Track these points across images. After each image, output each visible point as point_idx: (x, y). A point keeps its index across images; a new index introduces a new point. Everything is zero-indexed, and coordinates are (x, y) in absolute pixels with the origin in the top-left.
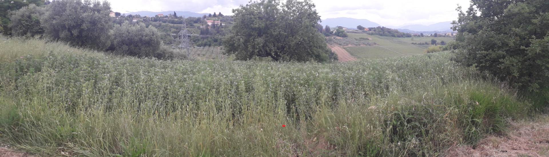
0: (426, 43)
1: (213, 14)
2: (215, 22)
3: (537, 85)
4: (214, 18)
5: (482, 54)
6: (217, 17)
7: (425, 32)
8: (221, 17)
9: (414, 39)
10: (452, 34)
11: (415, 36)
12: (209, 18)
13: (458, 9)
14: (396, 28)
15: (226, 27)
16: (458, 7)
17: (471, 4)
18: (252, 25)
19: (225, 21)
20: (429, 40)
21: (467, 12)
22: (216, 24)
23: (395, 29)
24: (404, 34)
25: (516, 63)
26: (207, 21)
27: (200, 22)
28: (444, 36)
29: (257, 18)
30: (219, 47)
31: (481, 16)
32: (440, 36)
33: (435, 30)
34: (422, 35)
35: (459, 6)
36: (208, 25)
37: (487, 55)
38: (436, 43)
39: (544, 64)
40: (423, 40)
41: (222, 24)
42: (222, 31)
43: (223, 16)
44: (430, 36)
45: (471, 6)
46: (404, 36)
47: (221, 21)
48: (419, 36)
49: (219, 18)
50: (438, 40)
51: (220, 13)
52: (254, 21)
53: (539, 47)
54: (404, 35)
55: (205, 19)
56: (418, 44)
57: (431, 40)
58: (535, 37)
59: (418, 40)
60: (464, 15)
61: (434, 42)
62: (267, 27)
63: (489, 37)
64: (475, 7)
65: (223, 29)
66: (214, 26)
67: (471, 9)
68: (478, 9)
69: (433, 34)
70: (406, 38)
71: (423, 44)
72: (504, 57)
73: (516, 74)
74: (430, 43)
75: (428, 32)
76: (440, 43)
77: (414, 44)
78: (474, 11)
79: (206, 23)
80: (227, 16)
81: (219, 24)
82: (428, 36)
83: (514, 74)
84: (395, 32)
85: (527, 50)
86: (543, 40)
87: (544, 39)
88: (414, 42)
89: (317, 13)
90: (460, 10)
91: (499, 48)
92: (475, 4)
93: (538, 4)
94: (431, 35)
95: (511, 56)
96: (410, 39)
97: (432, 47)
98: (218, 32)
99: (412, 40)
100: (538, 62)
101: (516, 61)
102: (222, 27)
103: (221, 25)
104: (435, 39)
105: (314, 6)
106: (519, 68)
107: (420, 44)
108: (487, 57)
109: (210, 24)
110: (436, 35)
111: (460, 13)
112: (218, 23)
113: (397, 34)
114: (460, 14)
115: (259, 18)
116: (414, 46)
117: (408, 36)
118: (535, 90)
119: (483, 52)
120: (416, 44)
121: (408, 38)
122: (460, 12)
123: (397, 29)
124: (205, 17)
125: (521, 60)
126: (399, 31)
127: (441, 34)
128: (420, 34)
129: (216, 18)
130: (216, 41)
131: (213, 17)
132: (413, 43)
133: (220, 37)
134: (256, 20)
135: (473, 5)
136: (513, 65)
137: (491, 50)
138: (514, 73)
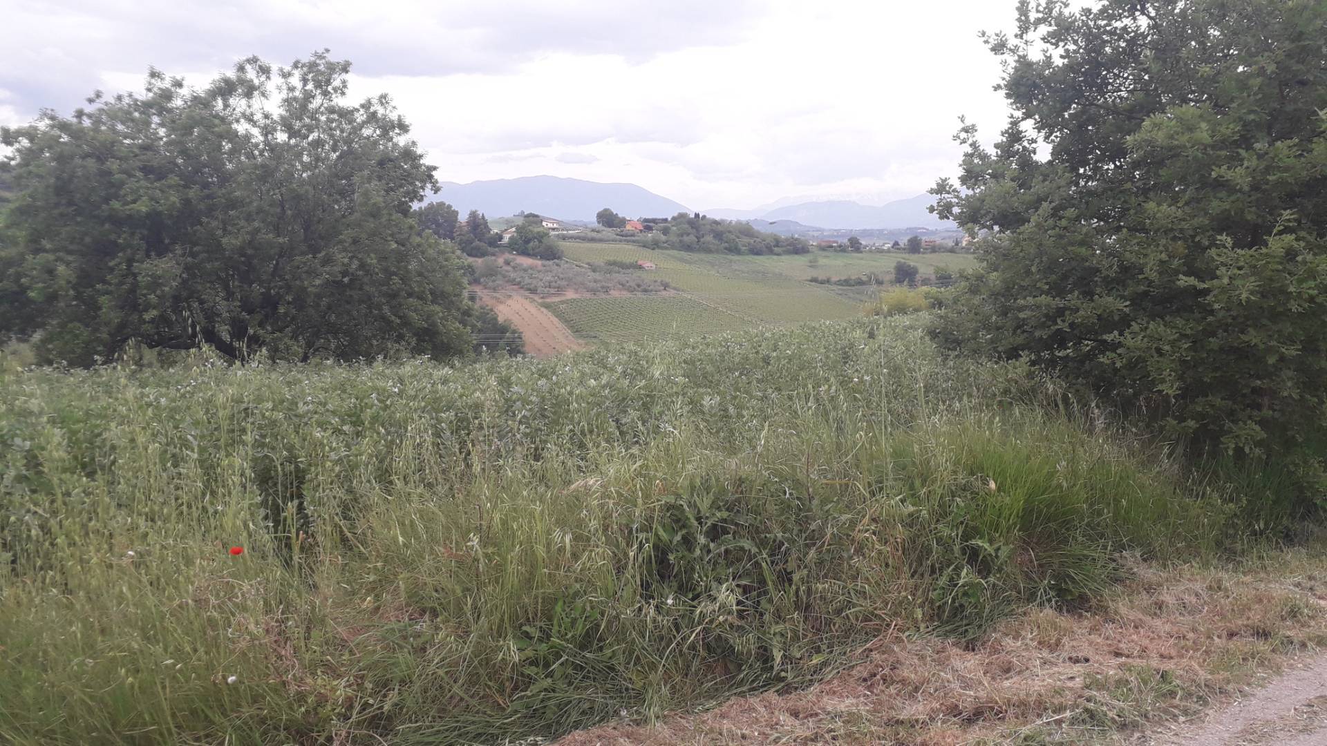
0: (873, 280)
3: (1257, 428)
5: (1039, 307)
7: (868, 233)
9: (822, 262)
11: (827, 248)
13: (963, 135)
14: (743, 219)
16: (962, 125)
17: (1012, 117)
18: (116, 204)
20: (887, 265)
21: (997, 146)
23: (739, 223)
24: (778, 242)
25: (1173, 343)
28: (952, 251)
29: (139, 174)
31: (1050, 163)
32: (935, 249)
33: (913, 226)
34: (854, 245)
35: (968, 123)
37: (1061, 312)
38: (918, 277)
39: (1273, 343)
40: (857, 266)
44: (888, 251)
45: (1015, 123)
48: (842, 249)
50: (924, 266)
52: (122, 183)
53: (1252, 279)
54: (777, 245)
56: (839, 283)
57: (895, 264)
58: (1229, 239)
59: (836, 266)
60: (984, 157)
61: (905, 275)
62: (188, 213)
63: (1072, 244)
64: (1028, 127)
67: (1014, 135)
68: (1043, 134)
69: (904, 241)
70: (783, 258)
71: (860, 283)
72: (1123, 323)
73: (1170, 389)
74: (893, 276)
75: (880, 233)
76: (933, 277)
77: (822, 283)
78: (1025, 144)
82: (880, 251)
83: (1160, 387)
84: (741, 232)
85: (1206, 292)
86: (1264, 250)
87: (1266, 245)
88: (822, 276)
89: (421, 156)
90: (970, 141)
91: (1111, 285)
92: (1028, 115)
93: (1251, 112)
94: (896, 244)
95: (1152, 317)
96: (800, 260)
97: (898, 293)
99: (813, 265)
100: (1253, 337)
101: (1171, 335)
104: (912, 260)
105: (404, 128)
106: (1183, 362)
107: (846, 282)
108: (1059, 321)
110: (915, 246)
111: (970, 150)
113: (746, 240)
114: (972, 155)
115: (147, 170)
116: (820, 291)
117: (796, 247)
118: (1247, 450)
119: (1043, 299)
120: (828, 281)
121: (797, 257)
122: (971, 145)
123: (748, 223)
125: (1189, 332)
126: (756, 228)
127: (938, 240)
128: (845, 241)
132: (814, 280)
134: (131, 184)
135: (1023, 119)
136: (1159, 351)
137: (1076, 293)
138: (1163, 381)
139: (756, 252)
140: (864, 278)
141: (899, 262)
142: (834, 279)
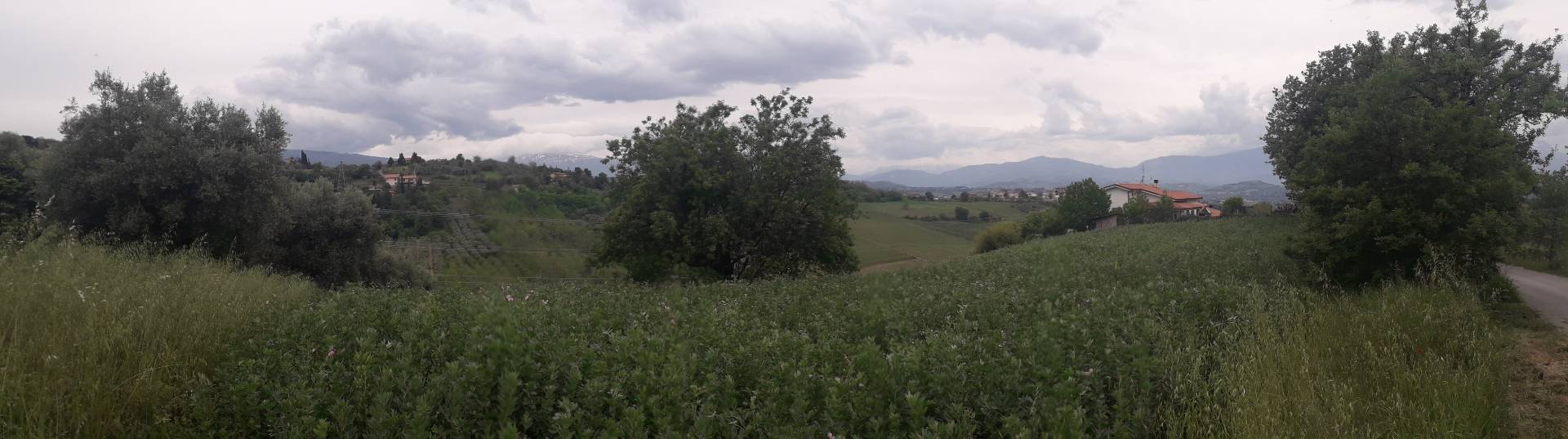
0: (943, 218)
1: (398, 158)
2: (404, 177)
4: (401, 168)
6: (408, 164)
7: (934, 189)
8: (416, 165)
9: (911, 206)
10: (1006, 195)
11: (913, 198)
12: (390, 169)
14: (860, 180)
15: (432, 188)
19: (429, 174)
20: (950, 210)
22: (406, 181)
23: (857, 183)
24: (883, 194)
26: (386, 176)
27: (369, 177)
28: (987, 200)
30: (418, 241)
32: (977, 199)
33: (962, 184)
34: (929, 196)
36: (388, 186)
38: (969, 216)
40: (933, 210)
41: (423, 182)
42: (426, 198)
43: (424, 160)
44: (950, 200)
46: (882, 199)
47: (418, 174)
48: (922, 199)
49: (413, 168)
50: (973, 210)
51: (415, 155)
54: (882, 196)
55: (380, 172)
56: (922, 219)
57: (954, 208)
59: (919, 209)
61: (961, 215)
65: (426, 194)
66: (401, 186)
69: (958, 194)
70: (888, 203)
71: (935, 219)
74: (954, 216)
75: (944, 189)
76: (978, 216)
77: (912, 219)
79: (383, 180)
80: (432, 161)
81: (414, 181)
82: (945, 200)
84: (860, 188)
88: (912, 215)
94: (954, 196)
96: (897, 205)
98: (414, 202)
99: (906, 208)
102: (424, 190)
103: (419, 183)
104: (965, 206)
107: (927, 219)
109: (392, 183)
110: (965, 197)
112: (412, 179)
113: (863, 193)
116: (912, 224)
120: (916, 218)
121: (895, 203)
124: (379, 166)
126: (869, 186)
127: (978, 194)
128: (923, 194)
129: (406, 167)
130: (409, 223)
131: (397, 165)
132: (907, 217)
133: (420, 213)
139: (869, 200)
140: (937, 217)
141: (957, 207)
142: (919, 217)
